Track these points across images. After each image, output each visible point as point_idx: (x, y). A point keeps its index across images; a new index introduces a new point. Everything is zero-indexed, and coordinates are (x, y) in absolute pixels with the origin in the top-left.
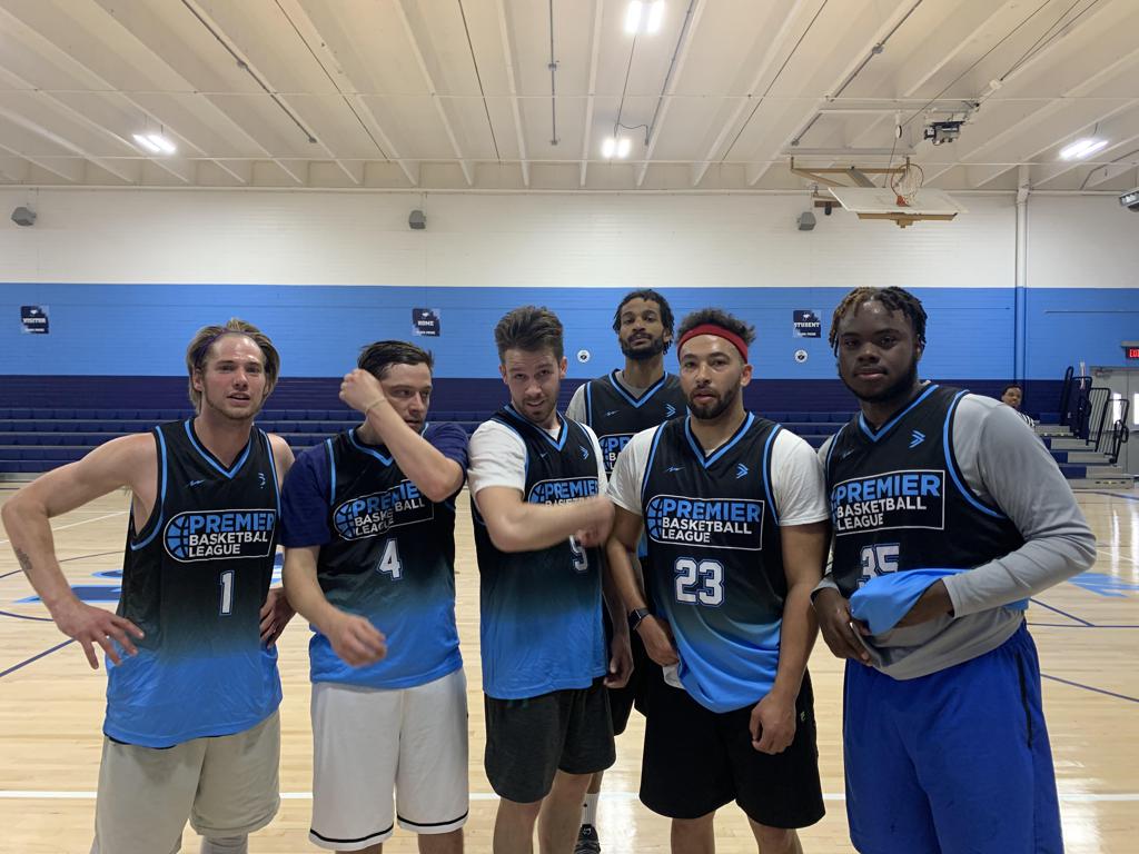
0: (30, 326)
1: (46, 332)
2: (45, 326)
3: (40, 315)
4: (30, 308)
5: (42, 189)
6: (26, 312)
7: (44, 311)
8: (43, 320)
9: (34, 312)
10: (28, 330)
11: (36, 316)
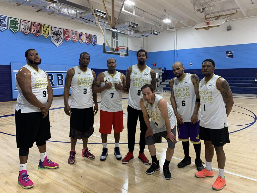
0: (228, 56)
1: (233, 57)
2: (232, 56)
3: (231, 53)
4: (228, 52)
5: (233, 20)
6: (227, 53)
7: (232, 52)
8: (232, 55)
9: (229, 53)
10: (227, 57)
11: (230, 54)
